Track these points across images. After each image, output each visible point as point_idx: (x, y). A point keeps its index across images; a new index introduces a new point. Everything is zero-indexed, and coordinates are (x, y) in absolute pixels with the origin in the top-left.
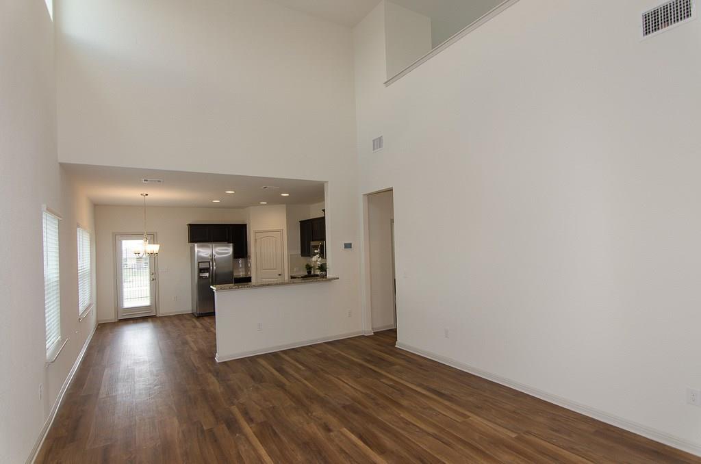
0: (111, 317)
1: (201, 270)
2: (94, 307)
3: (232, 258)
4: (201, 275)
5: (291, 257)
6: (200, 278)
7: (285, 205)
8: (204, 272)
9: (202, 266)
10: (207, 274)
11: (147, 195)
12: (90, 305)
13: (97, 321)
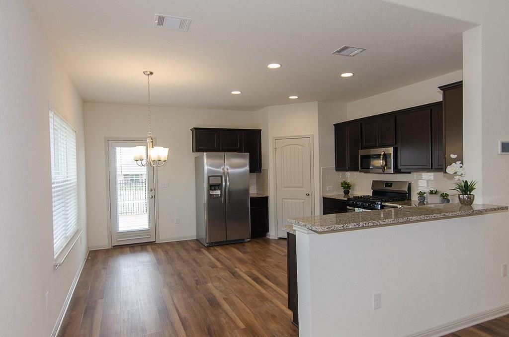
0: (104, 243)
1: (212, 187)
2: (83, 234)
3: (249, 172)
4: (212, 193)
5: (324, 172)
6: (210, 197)
7: (317, 102)
8: (215, 190)
9: (214, 181)
10: (218, 192)
11: (151, 73)
12: (77, 232)
13: (88, 248)
